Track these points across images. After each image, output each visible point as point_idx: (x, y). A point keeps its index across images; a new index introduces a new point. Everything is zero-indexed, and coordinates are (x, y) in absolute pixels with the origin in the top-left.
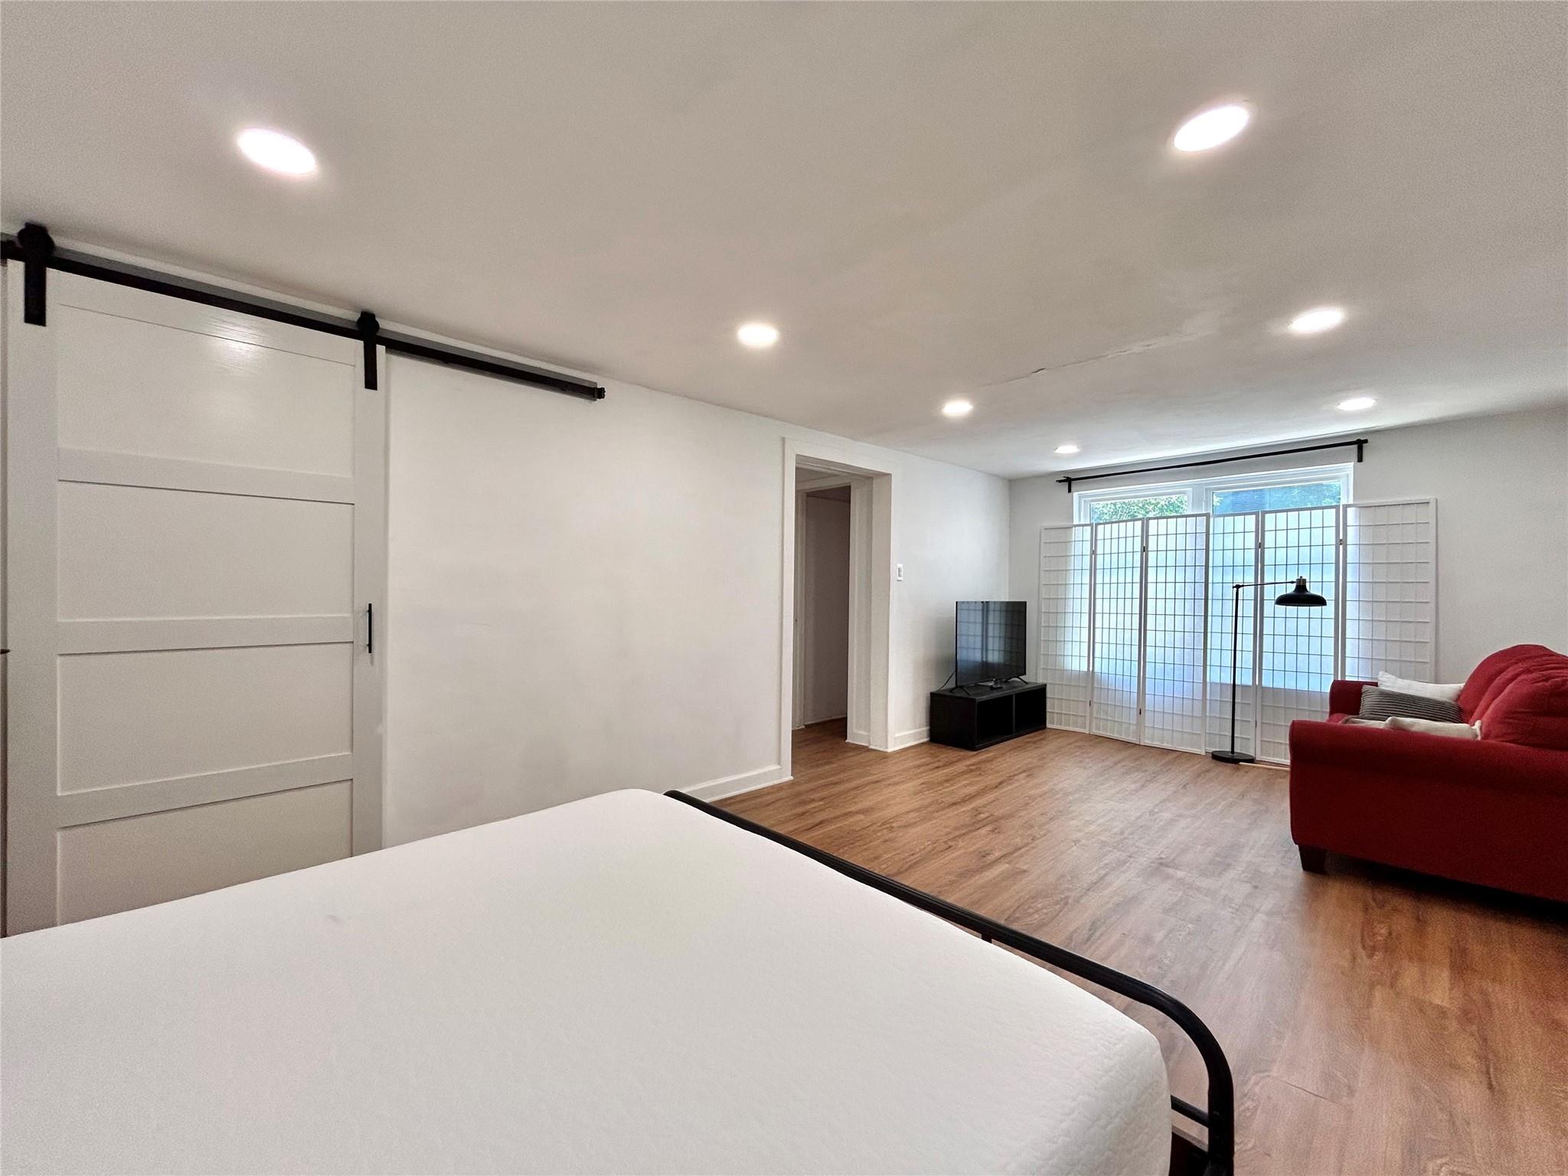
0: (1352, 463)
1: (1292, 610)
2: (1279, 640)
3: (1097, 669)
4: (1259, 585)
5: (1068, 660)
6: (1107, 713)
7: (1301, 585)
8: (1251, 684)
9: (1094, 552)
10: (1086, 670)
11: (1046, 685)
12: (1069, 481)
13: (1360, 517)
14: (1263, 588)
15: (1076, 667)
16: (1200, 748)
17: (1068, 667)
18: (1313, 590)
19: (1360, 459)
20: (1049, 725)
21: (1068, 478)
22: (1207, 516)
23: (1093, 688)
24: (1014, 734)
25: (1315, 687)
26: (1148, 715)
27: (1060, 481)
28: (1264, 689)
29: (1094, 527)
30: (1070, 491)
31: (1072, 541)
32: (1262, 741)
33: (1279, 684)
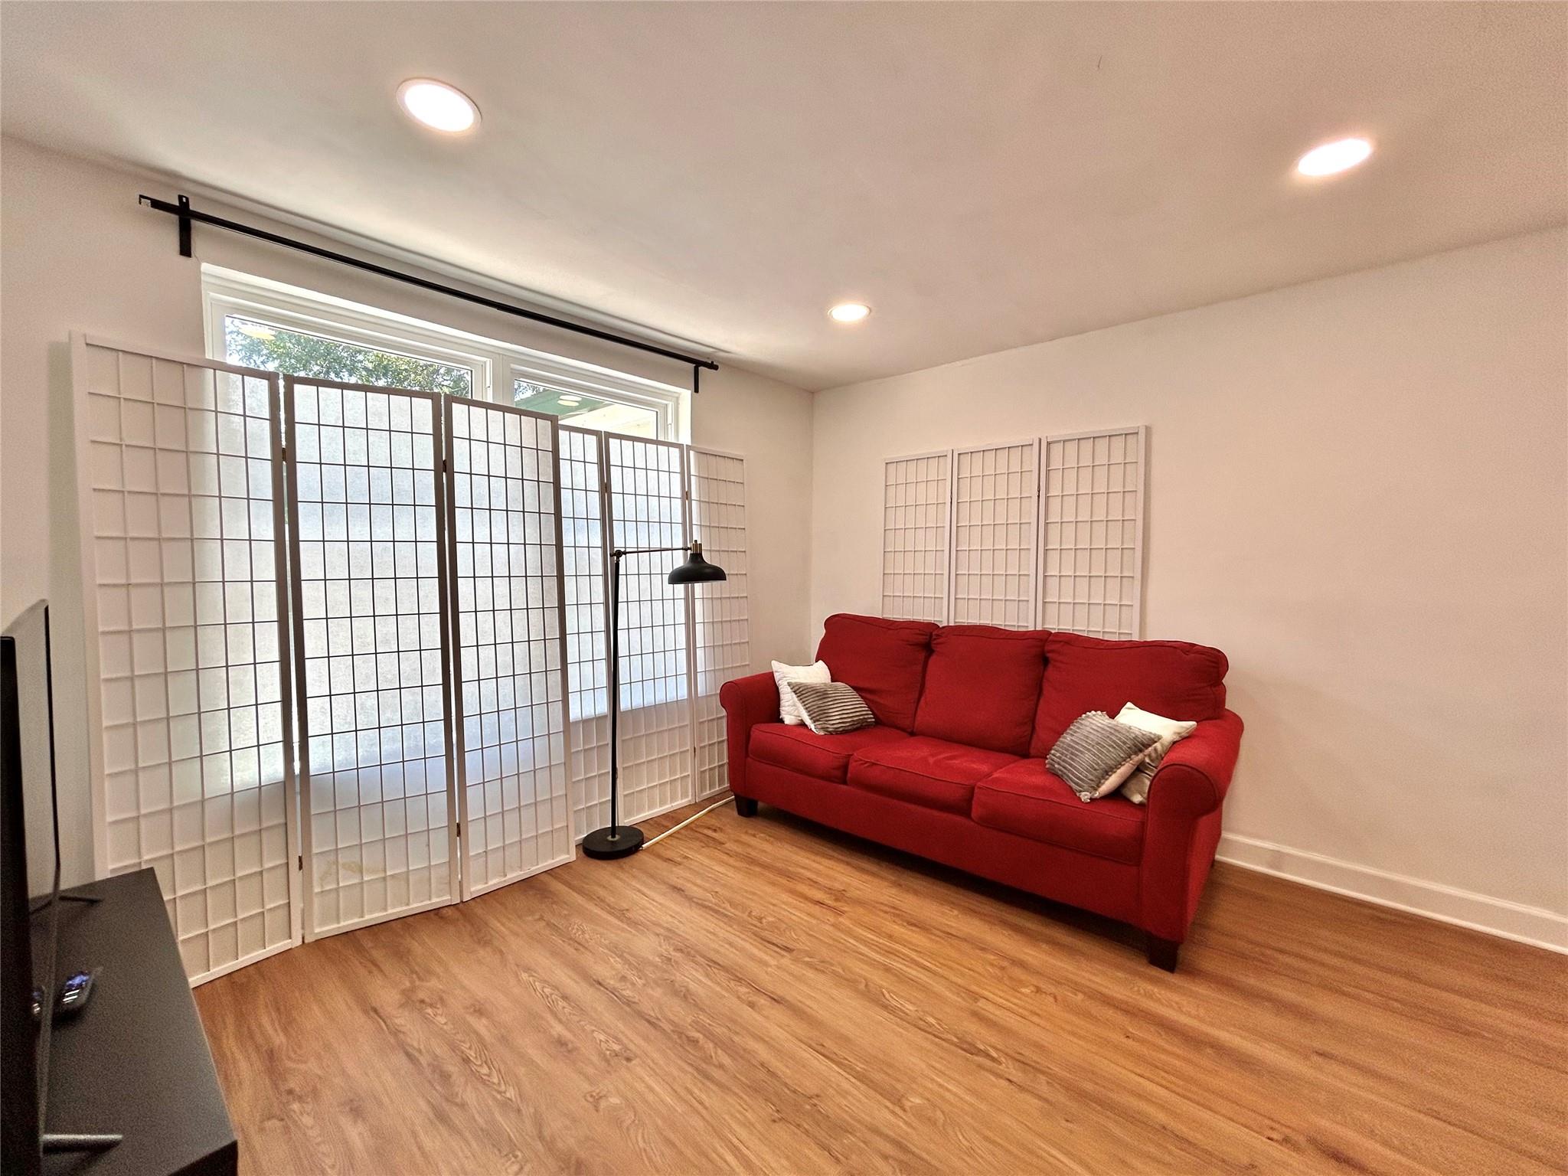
0: (690, 392)
2: (635, 635)
3: (318, 766)
6: (358, 869)
7: (696, 553)
12: (185, 214)
13: (699, 465)
18: (710, 560)
19: (696, 390)
21: (186, 206)
22: (552, 420)
23: (306, 820)
27: (156, 204)
28: (623, 715)
29: (281, 384)
30: (187, 252)
33: (638, 702)
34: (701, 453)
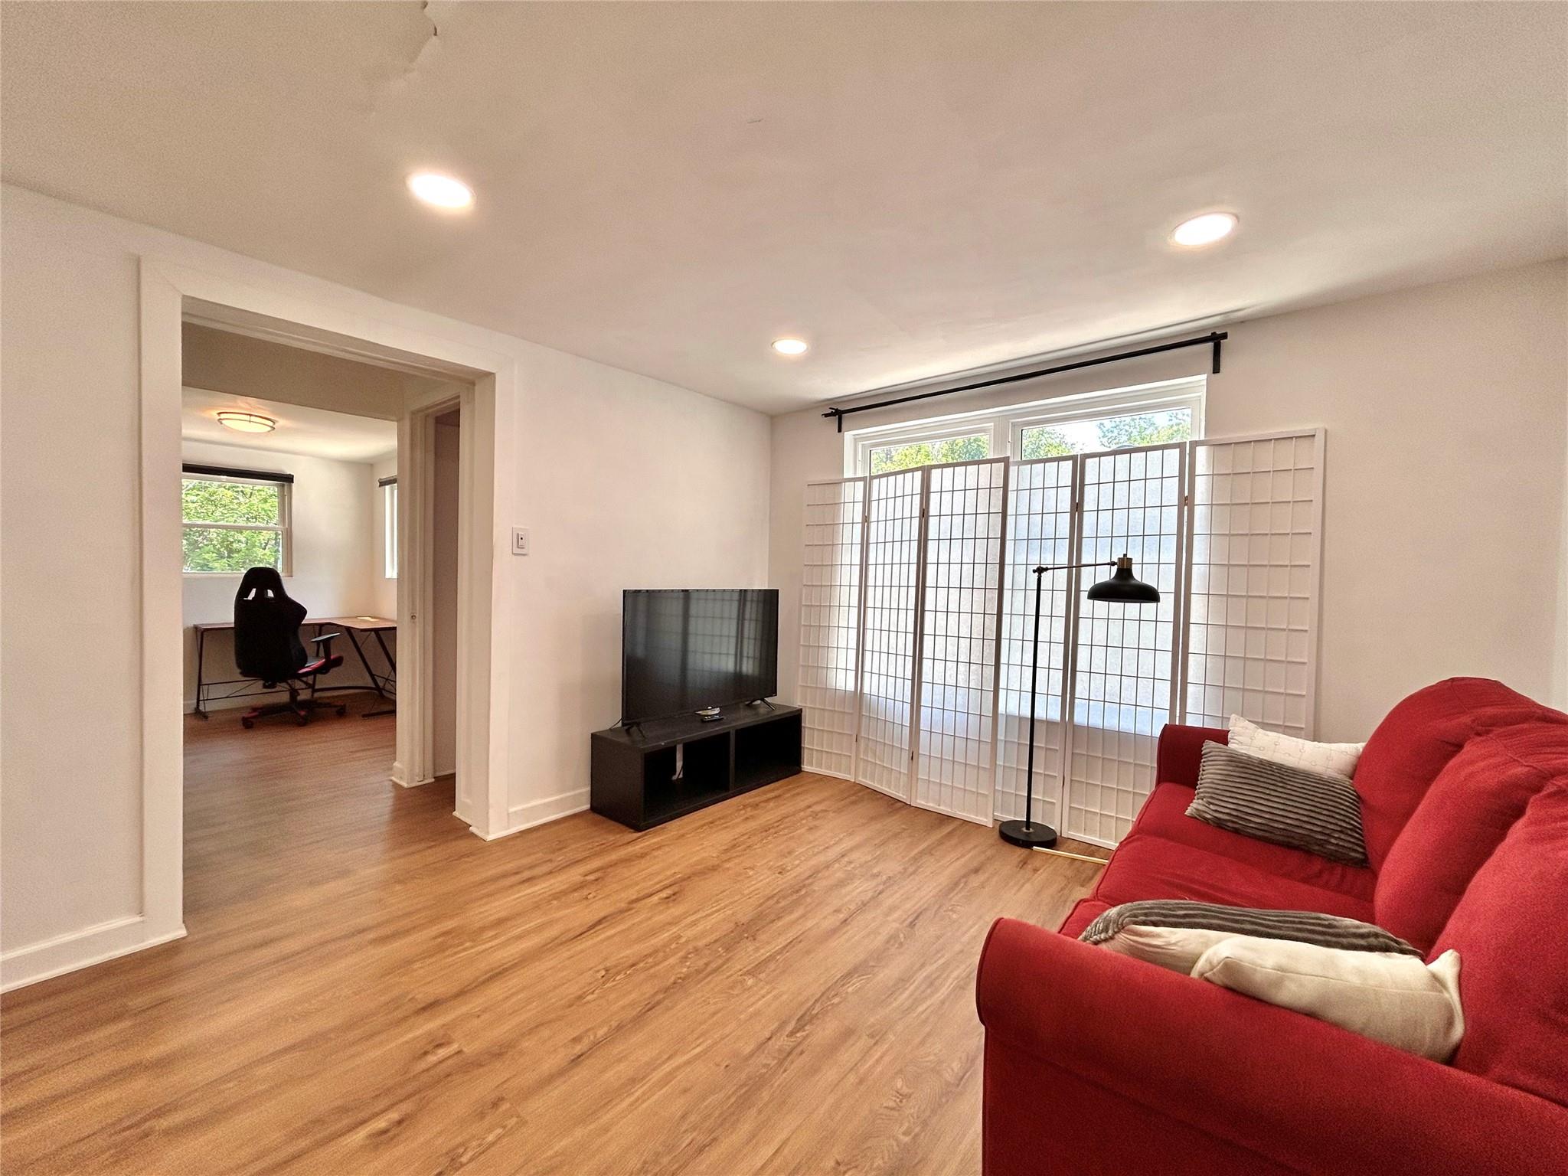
0: (1204, 376)
1: (1116, 607)
2: (1099, 653)
3: (866, 690)
4: (1075, 567)
5: (832, 674)
6: (875, 755)
7: (1124, 568)
8: (1058, 718)
9: (866, 519)
10: (853, 690)
11: (801, 710)
12: (839, 413)
13: (1213, 461)
14: (1080, 570)
15: (841, 685)
16: (986, 816)
17: (831, 684)
18: (1142, 575)
19: (1216, 369)
20: (806, 767)
21: (837, 410)
22: (1006, 461)
23: (860, 716)
24: (731, 792)
25: (1144, 729)
26: (922, 761)
27: (827, 415)
28: (1076, 728)
29: (868, 481)
30: (840, 430)
31: (841, 503)
32: (1070, 807)
33: (1096, 721)
34: (1214, 445)
